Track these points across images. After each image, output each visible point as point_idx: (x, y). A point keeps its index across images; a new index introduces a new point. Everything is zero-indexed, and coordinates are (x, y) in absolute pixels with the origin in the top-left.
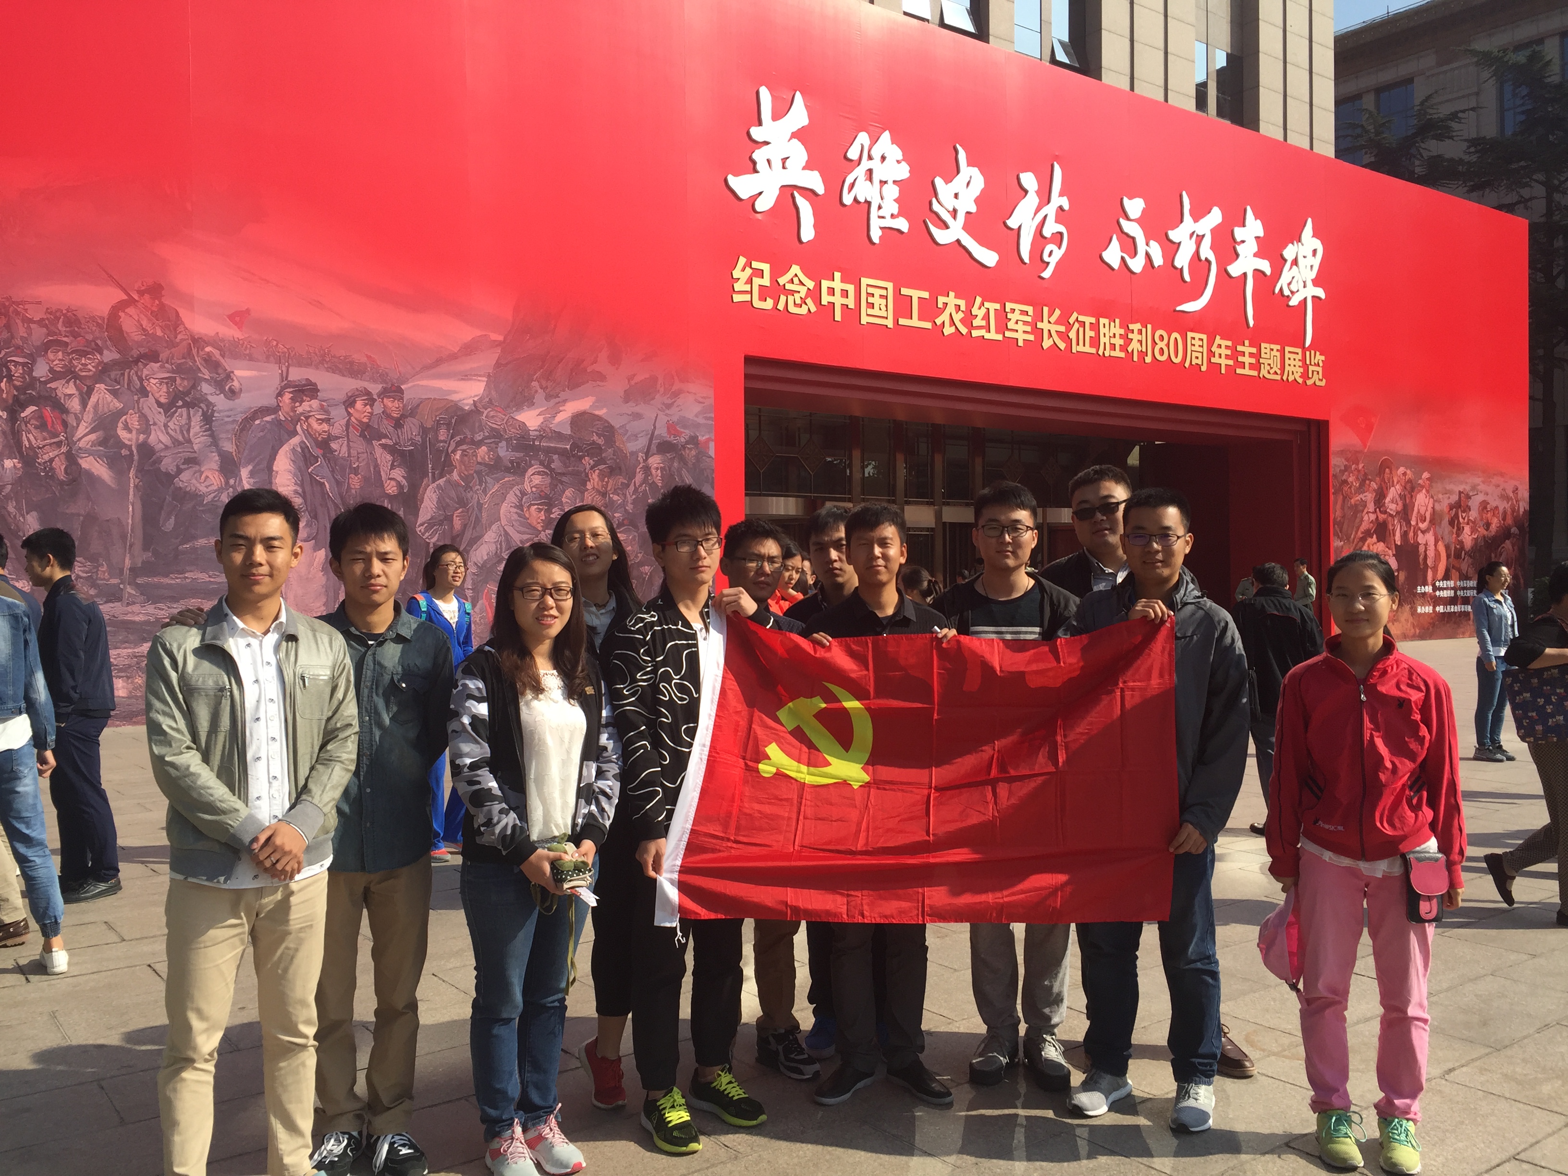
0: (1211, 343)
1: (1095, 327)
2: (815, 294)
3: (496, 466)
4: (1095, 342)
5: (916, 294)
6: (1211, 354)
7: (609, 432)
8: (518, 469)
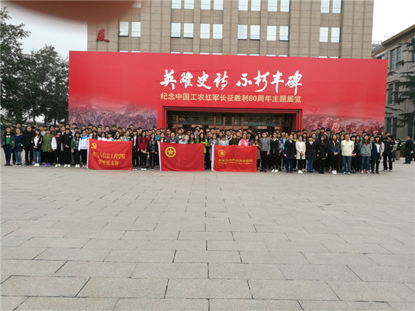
1: (234, 97)
2: (175, 97)
5: (194, 95)
6: (265, 99)
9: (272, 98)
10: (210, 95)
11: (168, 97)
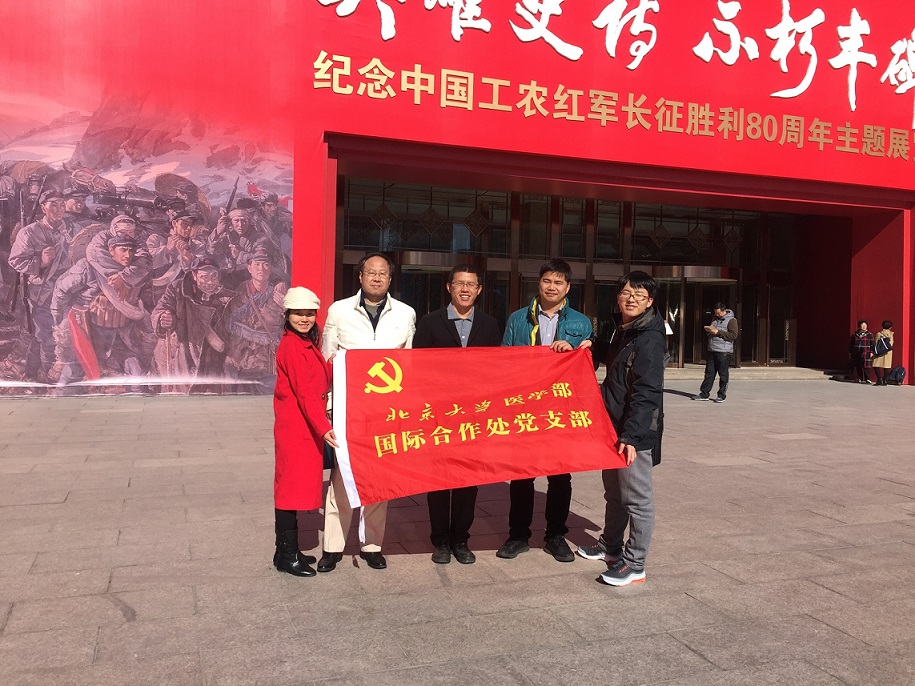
0: (808, 123)
1: (683, 110)
2: (395, 82)
3: (83, 215)
4: (682, 123)
5: (496, 83)
6: (808, 133)
7: (192, 190)
8: (104, 218)
9: (834, 134)
10: (576, 93)
11: (354, 79)
